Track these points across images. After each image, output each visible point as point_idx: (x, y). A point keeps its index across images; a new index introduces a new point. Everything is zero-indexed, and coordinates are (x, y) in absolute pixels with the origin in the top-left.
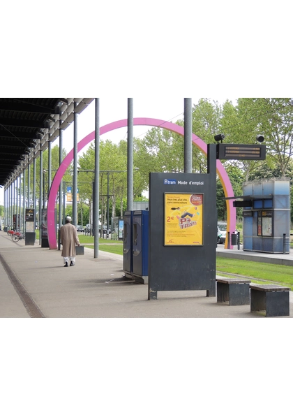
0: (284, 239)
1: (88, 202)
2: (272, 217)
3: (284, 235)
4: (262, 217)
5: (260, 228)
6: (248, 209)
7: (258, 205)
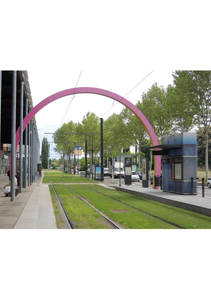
0: (192, 182)
1: (99, 156)
2: (182, 163)
3: (192, 178)
4: (175, 163)
5: (173, 173)
6: (166, 157)
7: (172, 153)
